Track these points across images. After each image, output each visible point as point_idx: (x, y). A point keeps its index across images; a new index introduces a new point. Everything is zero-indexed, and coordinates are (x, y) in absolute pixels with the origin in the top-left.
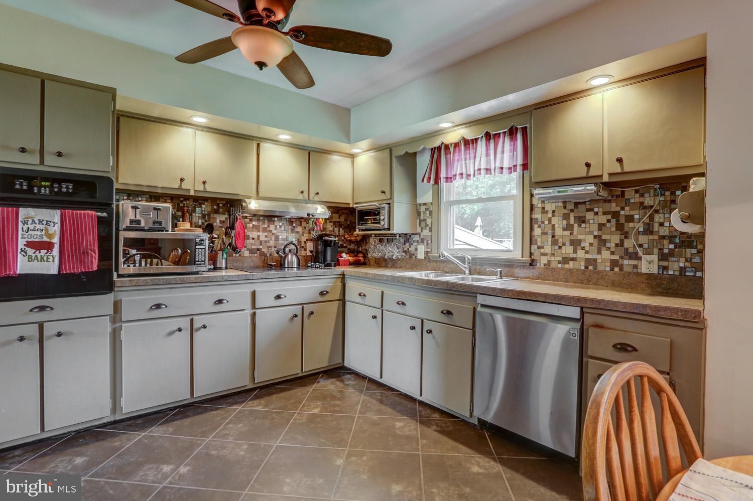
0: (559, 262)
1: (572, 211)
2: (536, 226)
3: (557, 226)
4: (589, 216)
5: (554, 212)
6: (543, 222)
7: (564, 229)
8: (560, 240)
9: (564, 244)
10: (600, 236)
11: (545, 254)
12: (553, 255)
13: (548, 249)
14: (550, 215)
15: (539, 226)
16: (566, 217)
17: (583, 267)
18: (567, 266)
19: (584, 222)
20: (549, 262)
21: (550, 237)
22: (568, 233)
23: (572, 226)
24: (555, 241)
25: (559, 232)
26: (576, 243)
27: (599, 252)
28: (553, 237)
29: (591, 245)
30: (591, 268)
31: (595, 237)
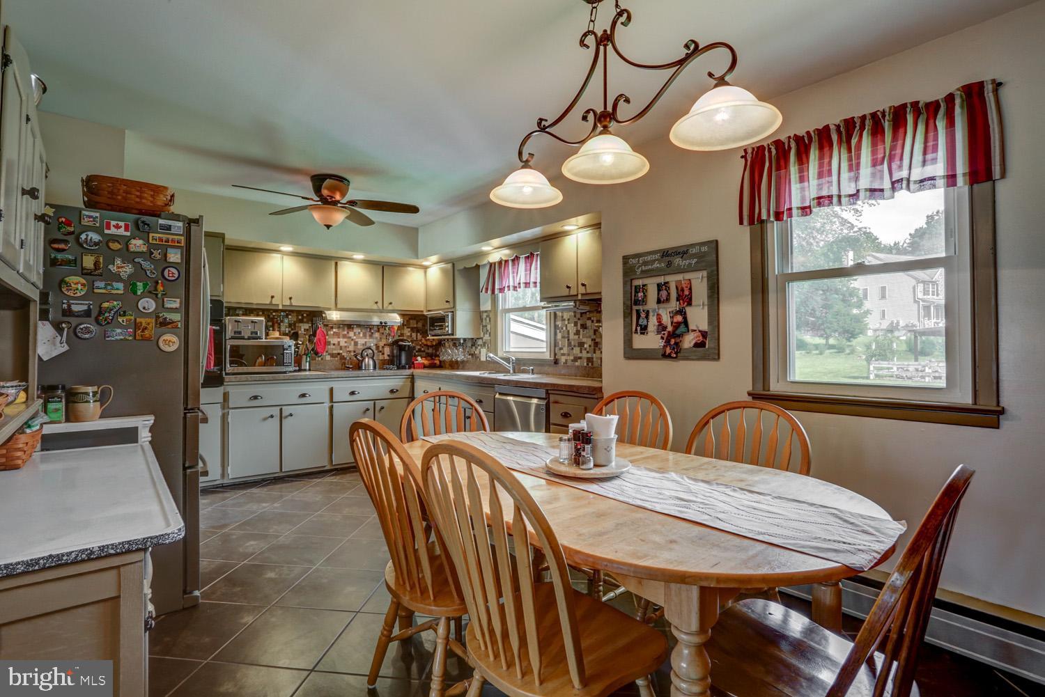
0: (572, 361)
1: (579, 319)
2: (558, 331)
3: (570, 331)
4: (589, 323)
5: (569, 320)
6: (562, 329)
7: (575, 334)
8: (573, 343)
9: (575, 346)
10: (595, 340)
11: (563, 355)
12: (569, 355)
13: (565, 350)
14: (566, 322)
15: (560, 332)
16: (576, 324)
17: (585, 364)
18: (577, 364)
19: (586, 328)
20: (566, 360)
21: (566, 340)
22: (577, 336)
23: (579, 331)
24: (569, 344)
25: (572, 336)
26: (581, 345)
27: (595, 353)
28: (568, 340)
29: (590, 346)
30: (590, 364)
31: (592, 340)
